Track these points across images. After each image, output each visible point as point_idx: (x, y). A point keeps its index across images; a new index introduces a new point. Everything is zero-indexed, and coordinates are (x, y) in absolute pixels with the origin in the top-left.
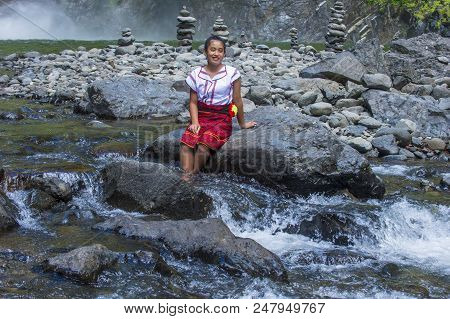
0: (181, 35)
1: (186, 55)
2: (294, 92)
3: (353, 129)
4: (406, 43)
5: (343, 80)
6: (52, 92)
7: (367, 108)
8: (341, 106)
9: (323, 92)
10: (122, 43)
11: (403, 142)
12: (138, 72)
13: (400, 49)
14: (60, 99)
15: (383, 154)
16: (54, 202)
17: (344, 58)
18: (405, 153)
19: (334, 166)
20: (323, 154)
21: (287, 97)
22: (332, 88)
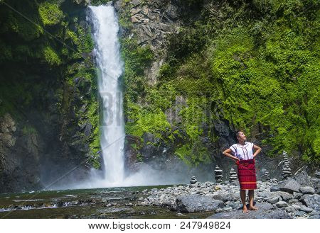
0: (217, 178)
1: (219, 186)
2: (268, 198)
3: (298, 213)
5: (291, 192)
6: (161, 203)
7: (304, 203)
8: (291, 203)
9: (282, 197)
10: (192, 183)
12: (199, 193)
13: (318, 176)
14: (165, 205)
17: (290, 182)
21: (265, 201)
22: (286, 195)
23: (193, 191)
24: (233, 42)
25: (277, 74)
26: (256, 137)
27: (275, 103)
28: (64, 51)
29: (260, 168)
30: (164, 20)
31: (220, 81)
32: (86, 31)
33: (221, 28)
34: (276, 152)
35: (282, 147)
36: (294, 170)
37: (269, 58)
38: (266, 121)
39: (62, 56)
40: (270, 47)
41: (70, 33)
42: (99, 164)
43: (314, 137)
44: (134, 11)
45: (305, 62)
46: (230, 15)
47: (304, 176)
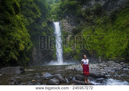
2: (96, 68)
3: (103, 71)
5: (101, 66)
7: (104, 69)
8: (101, 69)
13: (108, 63)
14: (71, 70)
15: (107, 74)
17: (101, 64)
18: (109, 74)
19: (101, 75)
20: (99, 74)
22: (100, 67)
23: (78, 66)
24: (87, 31)
25: (98, 38)
26: (93, 53)
27: (98, 45)
29: (94, 60)
30: (71, 25)
32: (53, 28)
33: (85, 27)
35: (99, 56)
36: (102, 61)
37: (96, 34)
38: (95, 49)
39: (47, 34)
40: (96, 32)
41: (49, 29)
42: (56, 59)
43: (107, 53)
44: (64, 23)
45: (104, 35)
46: (87, 24)
47: (104, 63)
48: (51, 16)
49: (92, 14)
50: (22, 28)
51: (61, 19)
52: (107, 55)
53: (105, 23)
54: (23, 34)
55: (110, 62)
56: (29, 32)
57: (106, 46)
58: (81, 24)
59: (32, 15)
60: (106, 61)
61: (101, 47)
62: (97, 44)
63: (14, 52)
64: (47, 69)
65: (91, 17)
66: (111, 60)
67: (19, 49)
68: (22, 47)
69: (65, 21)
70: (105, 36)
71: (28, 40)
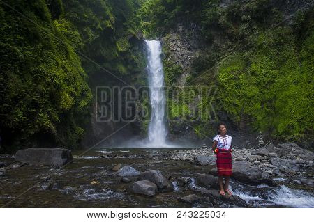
2: (249, 159)
3: (267, 168)
4: (282, 145)
5: (263, 156)
6: (185, 159)
7: (271, 163)
8: (263, 162)
9: (258, 158)
10: (203, 148)
11: (282, 172)
12: (207, 154)
13: (280, 147)
14: (187, 160)
15: (276, 175)
16: (184, 185)
17: (263, 149)
18: (283, 175)
19: (261, 177)
20: (257, 173)
21: (247, 160)
22: (260, 157)
23: (204, 153)
24: (231, 63)
25: (257, 84)
26: (244, 122)
27: (256, 101)
28: (129, 67)
29: (245, 140)
30: (190, 49)
31: (223, 87)
32: (143, 55)
33: (225, 55)
34: (255, 131)
35: (259, 128)
36: (265, 142)
37: (253, 74)
38: (250, 111)
39: (128, 70)
40: (254, 67)
41: (134, 57)
43: (278, 123)
44: (171, 43)
45: (275, 77)
46: (230, 47)
47: (271, 146)
48: (138, 24)
49: (245, 22)
50: (67, 53)
51: (165, 32)
52: (281, 127)
53: (279, 45)
54: (69, 69)
55: (287, 145)
56: (83, 65)
57: (277, 103)
58: (216, 46)
59: (93, 21)
60: (275, 143)
61: (265, 105)
62: (256, 97)
63: (48, 112)
64: (126, 156)
65: (243, 27)
66: (291, 140)
67: (59, 105)
68: (67, 101)
69: (175, 37)
70: (277, 79)
71: (81, 83)
